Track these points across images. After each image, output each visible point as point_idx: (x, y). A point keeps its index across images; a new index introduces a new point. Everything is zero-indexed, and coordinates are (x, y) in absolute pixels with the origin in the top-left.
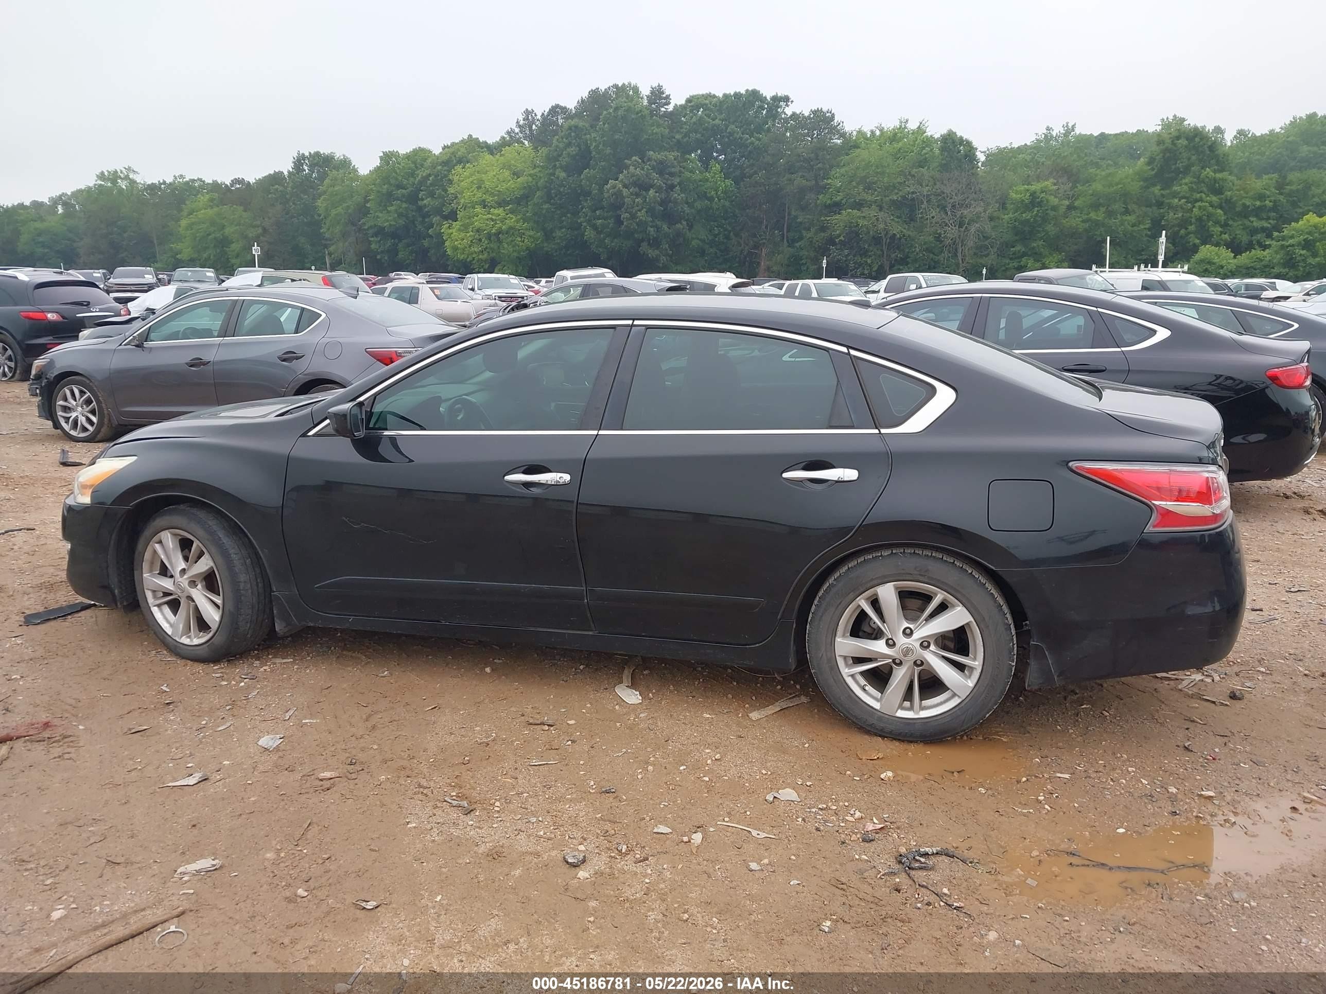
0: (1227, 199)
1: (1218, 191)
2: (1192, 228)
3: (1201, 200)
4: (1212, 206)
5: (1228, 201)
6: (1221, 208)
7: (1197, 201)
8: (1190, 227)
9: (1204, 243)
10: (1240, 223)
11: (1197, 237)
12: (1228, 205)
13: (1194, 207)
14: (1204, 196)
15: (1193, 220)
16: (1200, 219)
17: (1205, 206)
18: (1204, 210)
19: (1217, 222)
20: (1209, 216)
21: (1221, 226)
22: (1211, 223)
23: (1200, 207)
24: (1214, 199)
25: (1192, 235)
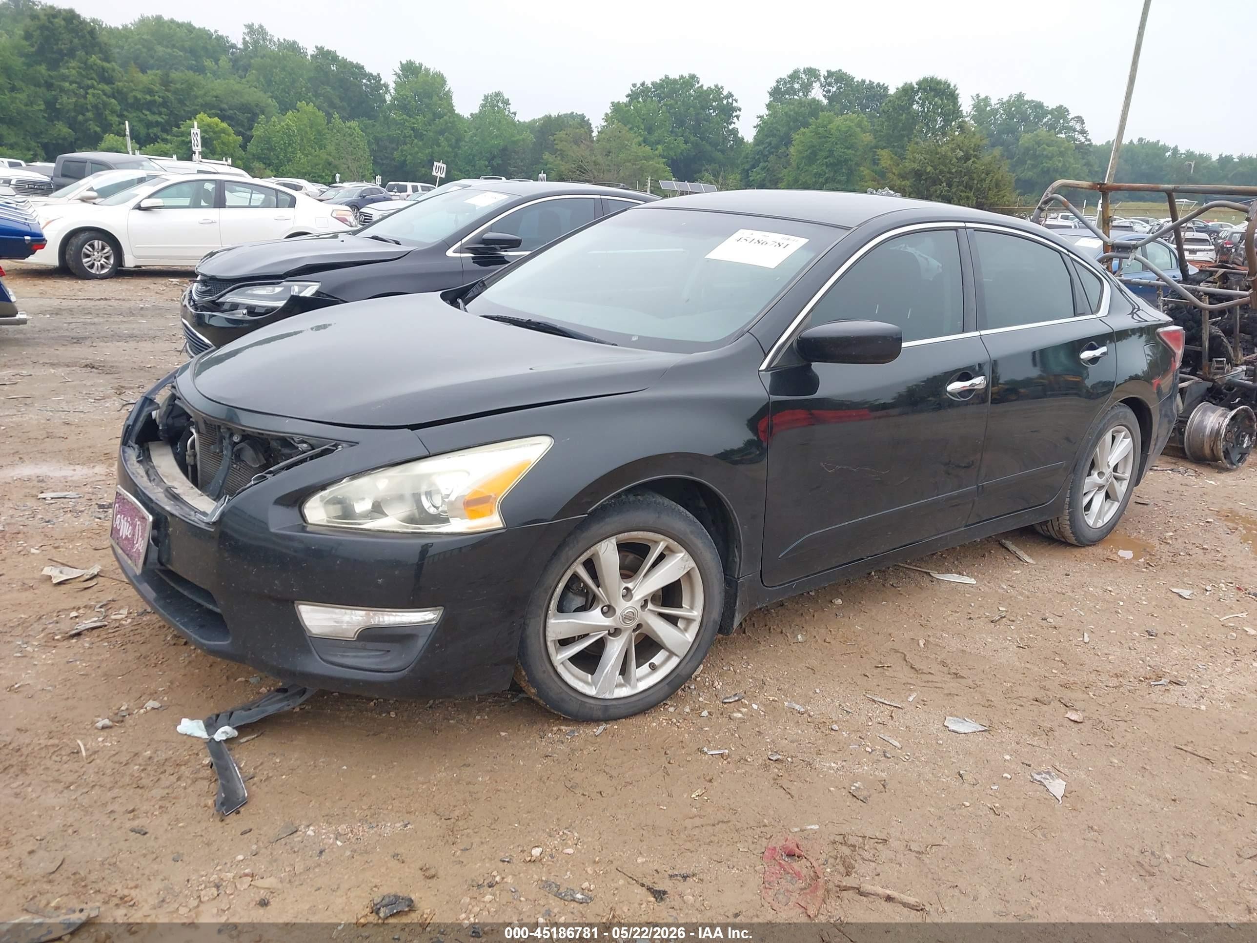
0: (118, 90)
1: (109, 81)
2: (90, 115)
3: (93, 87)
4: (105, 94)
5: (119, 91)
6: (114, 97)
7: (89, 87)
8: (87, 114)
9: (105, 132)
10: (135, 114)
11: (96, 125)
12: (118, 94)
13: (87, 93)
14: (95, 83)
15: (89, 107)
16: (95, 107)
17: (98, 94)
18: (98, 98)
19: (113, 112)
20: (105, 105)
21: (118, 116)
22: (107, 112)
23: (94, 95)
24: (106, 87)
25: (91, 122)
